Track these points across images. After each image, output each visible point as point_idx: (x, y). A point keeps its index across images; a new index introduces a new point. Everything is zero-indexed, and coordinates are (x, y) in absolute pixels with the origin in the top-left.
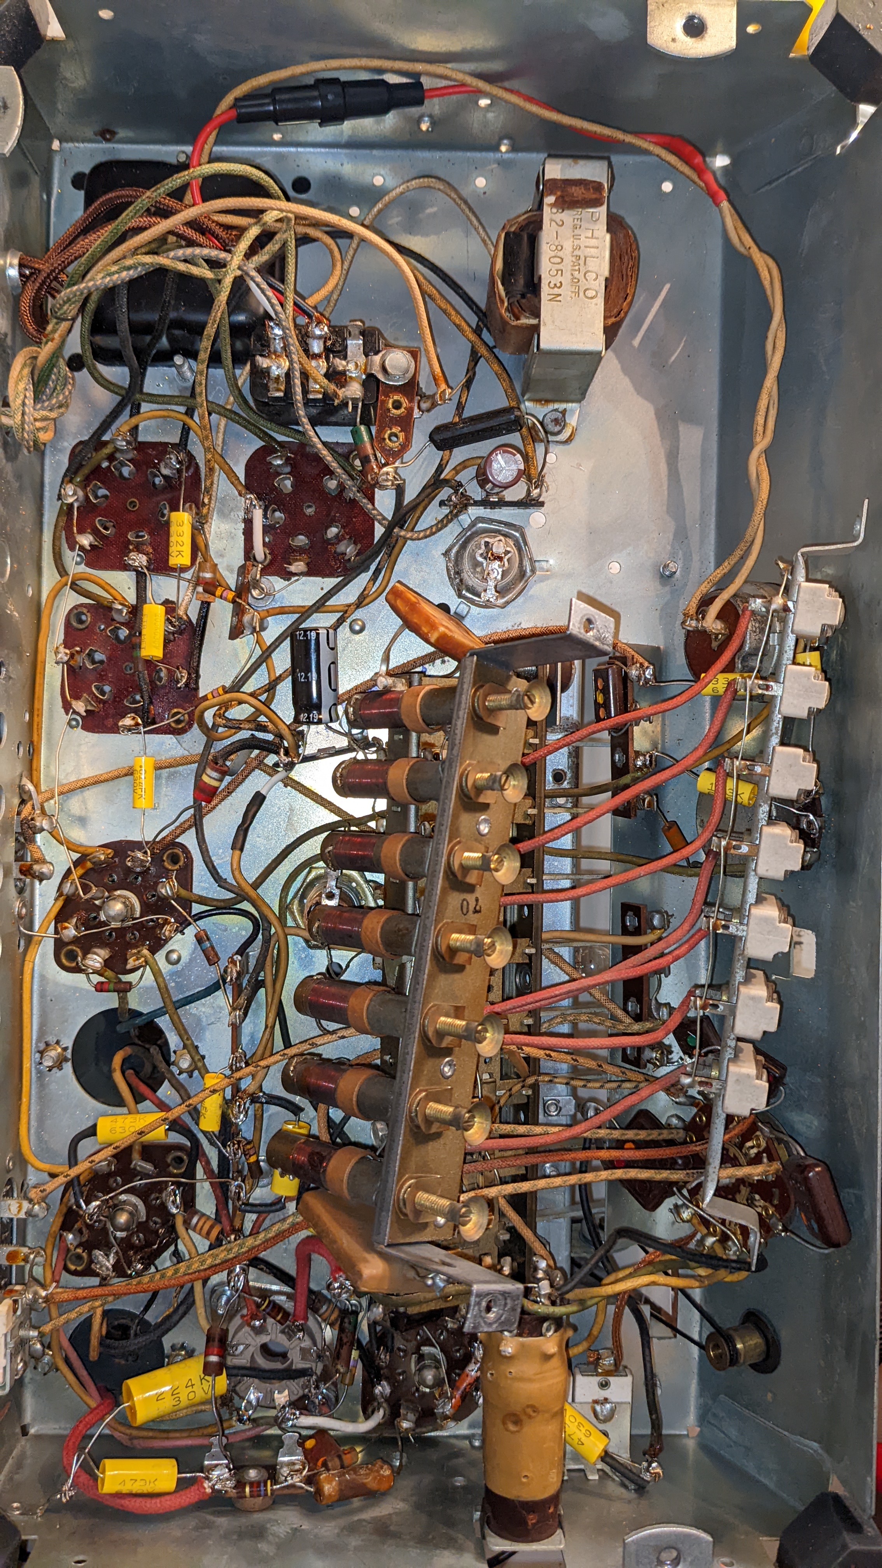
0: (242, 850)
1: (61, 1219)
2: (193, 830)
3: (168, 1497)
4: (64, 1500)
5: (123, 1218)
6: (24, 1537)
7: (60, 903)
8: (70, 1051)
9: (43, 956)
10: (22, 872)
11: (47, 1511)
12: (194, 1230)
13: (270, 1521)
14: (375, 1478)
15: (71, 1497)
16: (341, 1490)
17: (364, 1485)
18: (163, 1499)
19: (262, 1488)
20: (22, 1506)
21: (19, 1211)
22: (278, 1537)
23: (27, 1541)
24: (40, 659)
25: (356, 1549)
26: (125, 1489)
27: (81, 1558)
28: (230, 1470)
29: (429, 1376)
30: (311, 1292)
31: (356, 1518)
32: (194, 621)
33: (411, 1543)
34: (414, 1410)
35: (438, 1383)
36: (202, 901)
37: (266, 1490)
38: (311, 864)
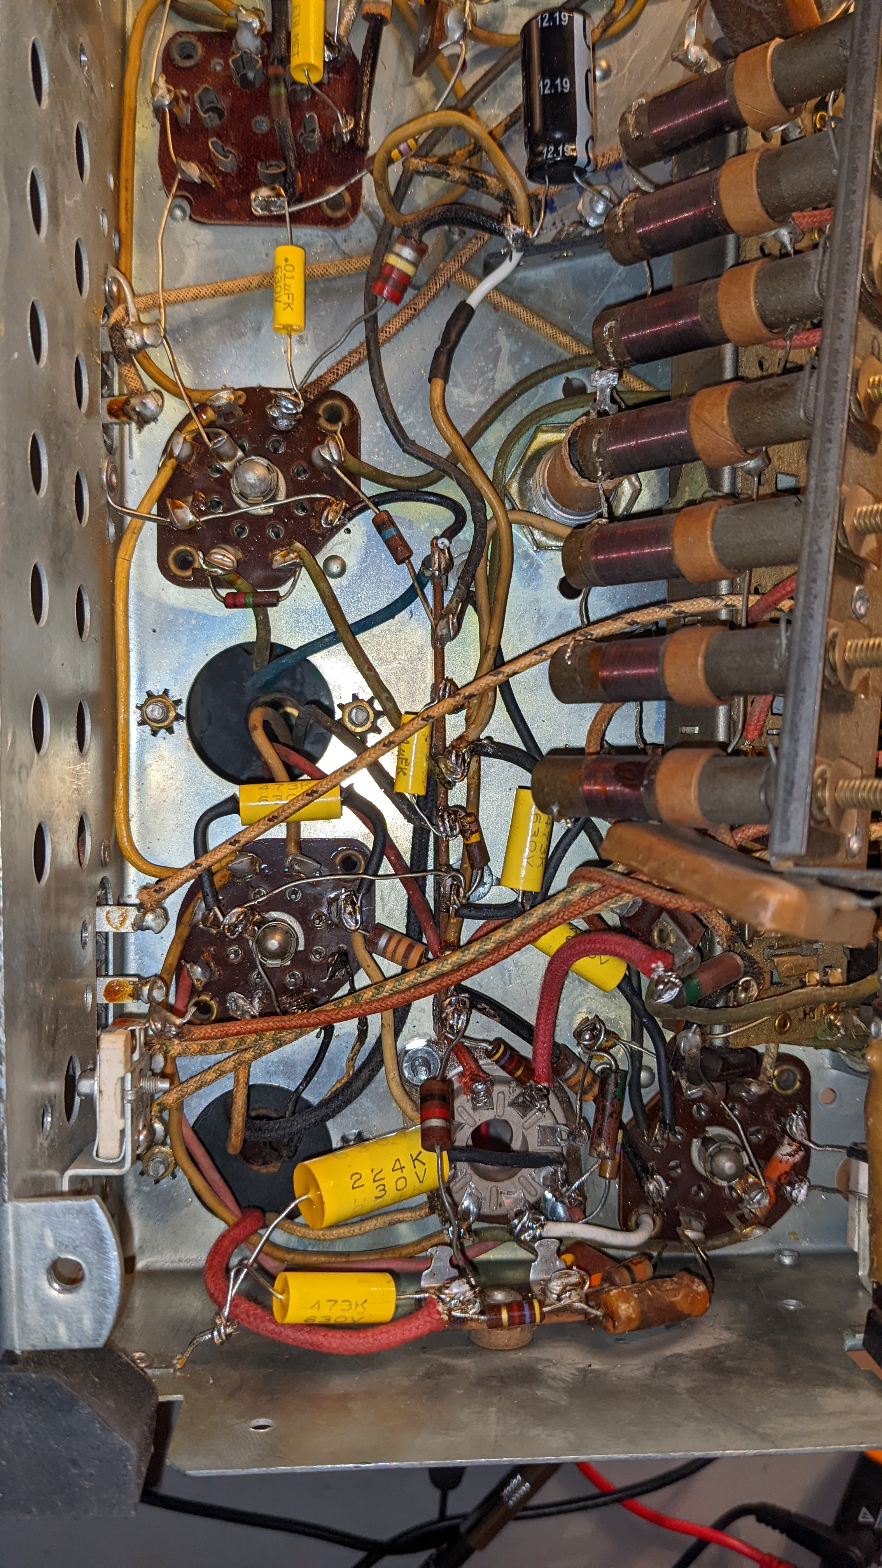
0: (446, 379)
1: (180, 947)
2: (366, 366)
3: (383, 1328)
4: (217, 1340)
5: (274, 943)
6: (161, 1399)
7: (167, 473)
8: (184, 705)
9: (142, 565)
10: (111, 412)
11: (190, 1361)
12: (383, 954)
13: (539, 1360)
14: (686, 1296)
15: (228, 1336)
16: (642, 1312)
17: (672, 1304)
18: (377, 1331)
19: (527, 1313)
20: (148, 1356)
21: (122, 923)
22: (564, 1381)
23: (170, 1404)
24: (128, 102)
25: (692, 1392)
26: (320, 1316)
27: (262, 1421)
28: (472, 1287)
29: (727, 1165)
30: (555, 1044)
31: (668, 1353)
32: (359, 56)
33: (771, 1382)
34: (698, 1217)
35: (742, 1172)
36: (378, 476)
37: (533, 1315)
38: (540, 418)
